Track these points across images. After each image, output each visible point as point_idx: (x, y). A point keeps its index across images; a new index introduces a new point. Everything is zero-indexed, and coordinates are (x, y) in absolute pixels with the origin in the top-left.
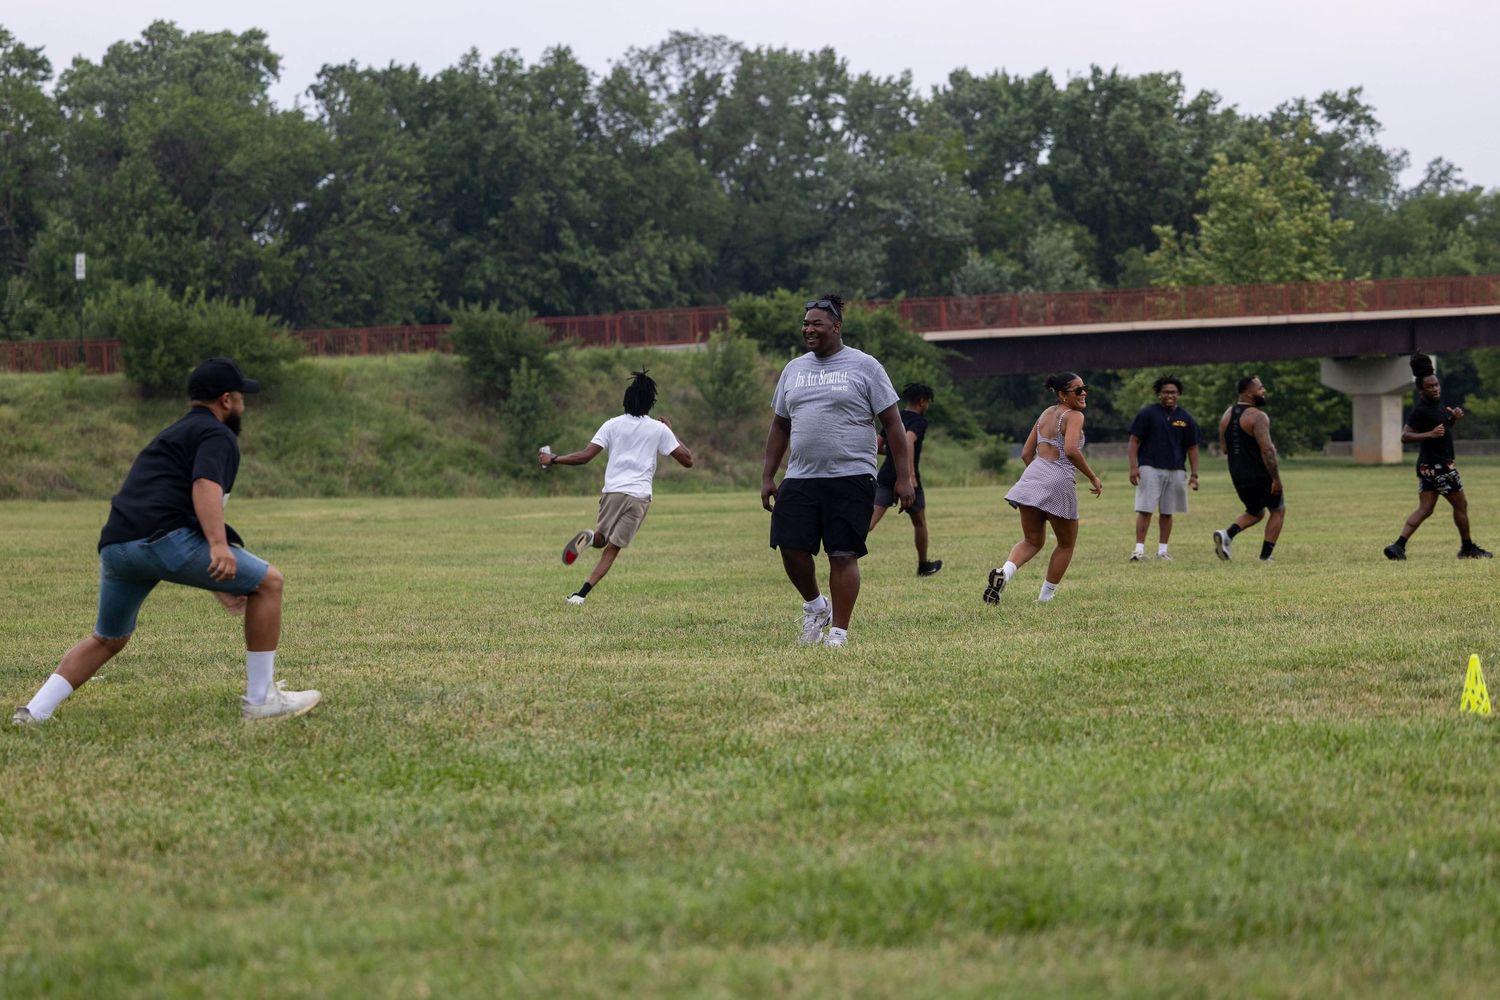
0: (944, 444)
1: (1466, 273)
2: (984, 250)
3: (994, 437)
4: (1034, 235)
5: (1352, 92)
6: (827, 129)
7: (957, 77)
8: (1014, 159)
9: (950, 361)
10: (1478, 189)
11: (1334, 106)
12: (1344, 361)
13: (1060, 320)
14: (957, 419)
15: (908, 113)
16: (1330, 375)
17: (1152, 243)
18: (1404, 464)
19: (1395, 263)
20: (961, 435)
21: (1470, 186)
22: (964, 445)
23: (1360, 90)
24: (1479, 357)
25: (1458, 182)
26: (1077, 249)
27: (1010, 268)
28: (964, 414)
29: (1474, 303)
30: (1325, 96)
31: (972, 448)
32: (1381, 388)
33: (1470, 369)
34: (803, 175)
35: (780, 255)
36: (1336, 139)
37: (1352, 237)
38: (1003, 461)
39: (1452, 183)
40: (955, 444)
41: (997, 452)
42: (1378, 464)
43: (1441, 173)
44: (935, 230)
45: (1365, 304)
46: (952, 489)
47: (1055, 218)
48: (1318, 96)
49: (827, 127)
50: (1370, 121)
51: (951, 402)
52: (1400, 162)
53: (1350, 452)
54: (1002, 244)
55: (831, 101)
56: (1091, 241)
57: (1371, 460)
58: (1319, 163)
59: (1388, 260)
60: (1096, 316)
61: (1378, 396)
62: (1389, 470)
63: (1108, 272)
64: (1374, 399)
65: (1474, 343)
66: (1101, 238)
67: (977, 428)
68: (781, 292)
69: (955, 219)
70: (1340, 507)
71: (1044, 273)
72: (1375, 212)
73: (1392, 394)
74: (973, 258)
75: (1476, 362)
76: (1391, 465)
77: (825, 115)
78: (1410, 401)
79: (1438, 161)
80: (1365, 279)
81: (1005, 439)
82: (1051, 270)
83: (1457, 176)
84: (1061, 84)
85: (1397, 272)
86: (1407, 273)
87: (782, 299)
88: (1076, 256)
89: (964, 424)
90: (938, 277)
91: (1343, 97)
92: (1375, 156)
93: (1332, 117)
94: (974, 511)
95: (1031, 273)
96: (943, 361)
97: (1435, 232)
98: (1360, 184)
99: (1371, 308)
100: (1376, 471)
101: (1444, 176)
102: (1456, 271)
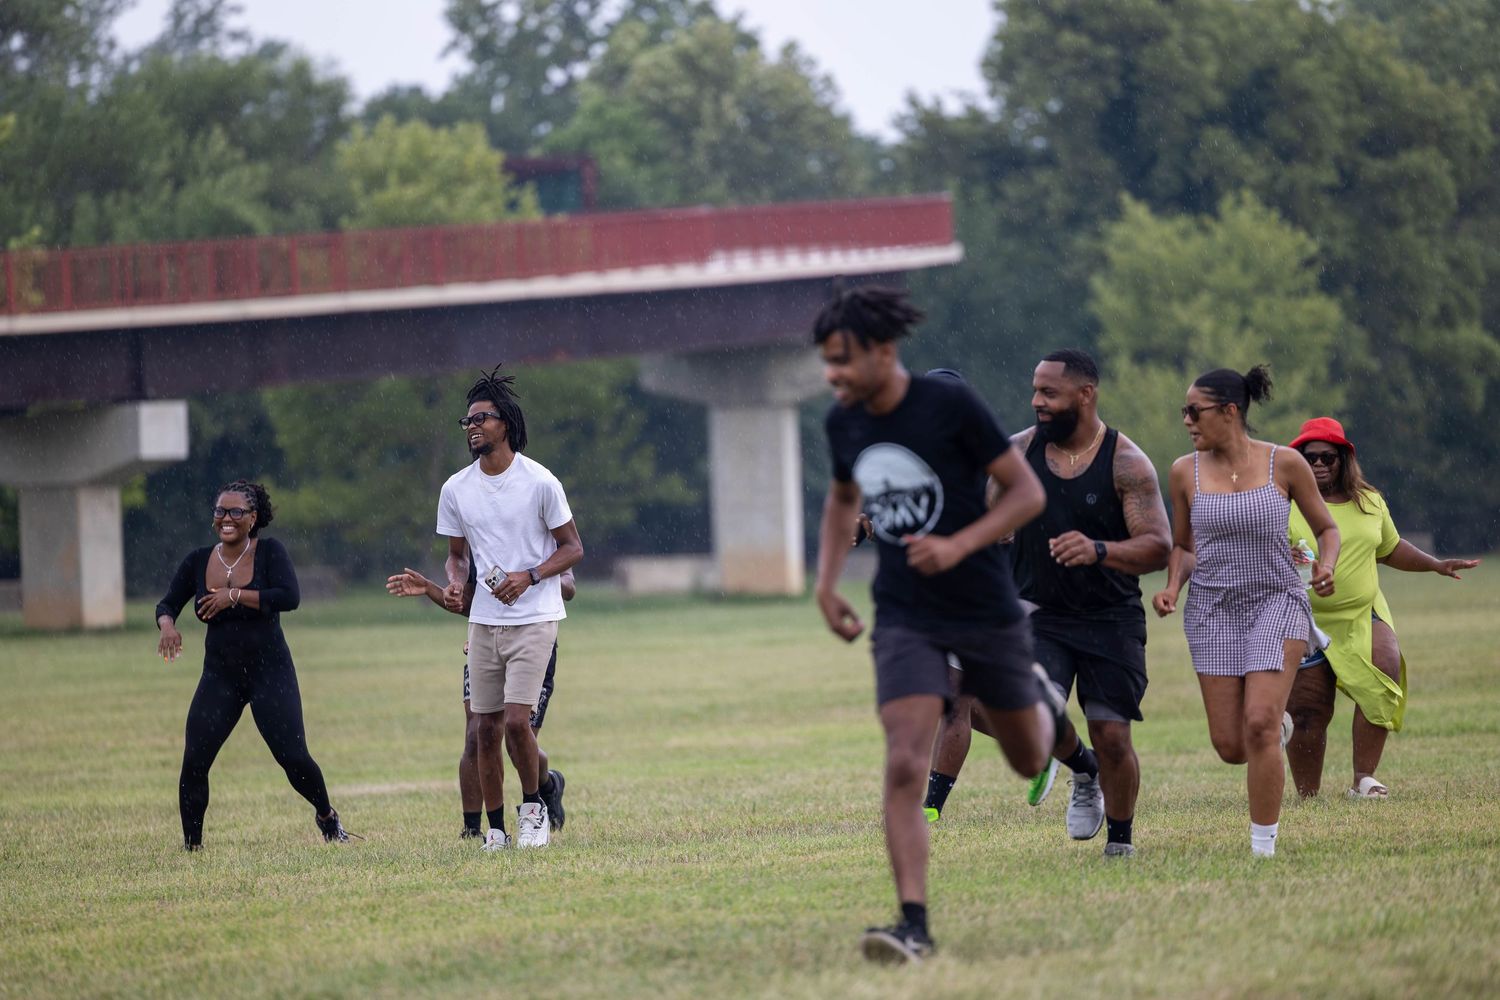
1: (247, 230)
10: (272, 50)
18: (129, 628)
19: (101, 211)
21: (257, 44)
24: (278, 401)
25: (236, 36)
29: (265, 290)
32: (81, 472)
33: (261, 426)
37: (8, 154)
39: (222, 37)
42: (75, 629)
43: (195, 18)
45: (36, 298)
53: (18, 602)
57: (59, 622)
59: (84, 202)
61: (72, 488)
62: (95, 642)
64: (62, 497)
65: (263, 375)
72: (51, 112)
73: (101, 482)
75: (273, 413)
76: (103, 632)
78: (138, 497)
83: (232, 22)
85: (104, 233)
86: (126, 229)
97: (180, 141)
98: (32, 43)
99: (50, 307)
100: (70, 643)
101: (207, 22)
102: (225, 225)
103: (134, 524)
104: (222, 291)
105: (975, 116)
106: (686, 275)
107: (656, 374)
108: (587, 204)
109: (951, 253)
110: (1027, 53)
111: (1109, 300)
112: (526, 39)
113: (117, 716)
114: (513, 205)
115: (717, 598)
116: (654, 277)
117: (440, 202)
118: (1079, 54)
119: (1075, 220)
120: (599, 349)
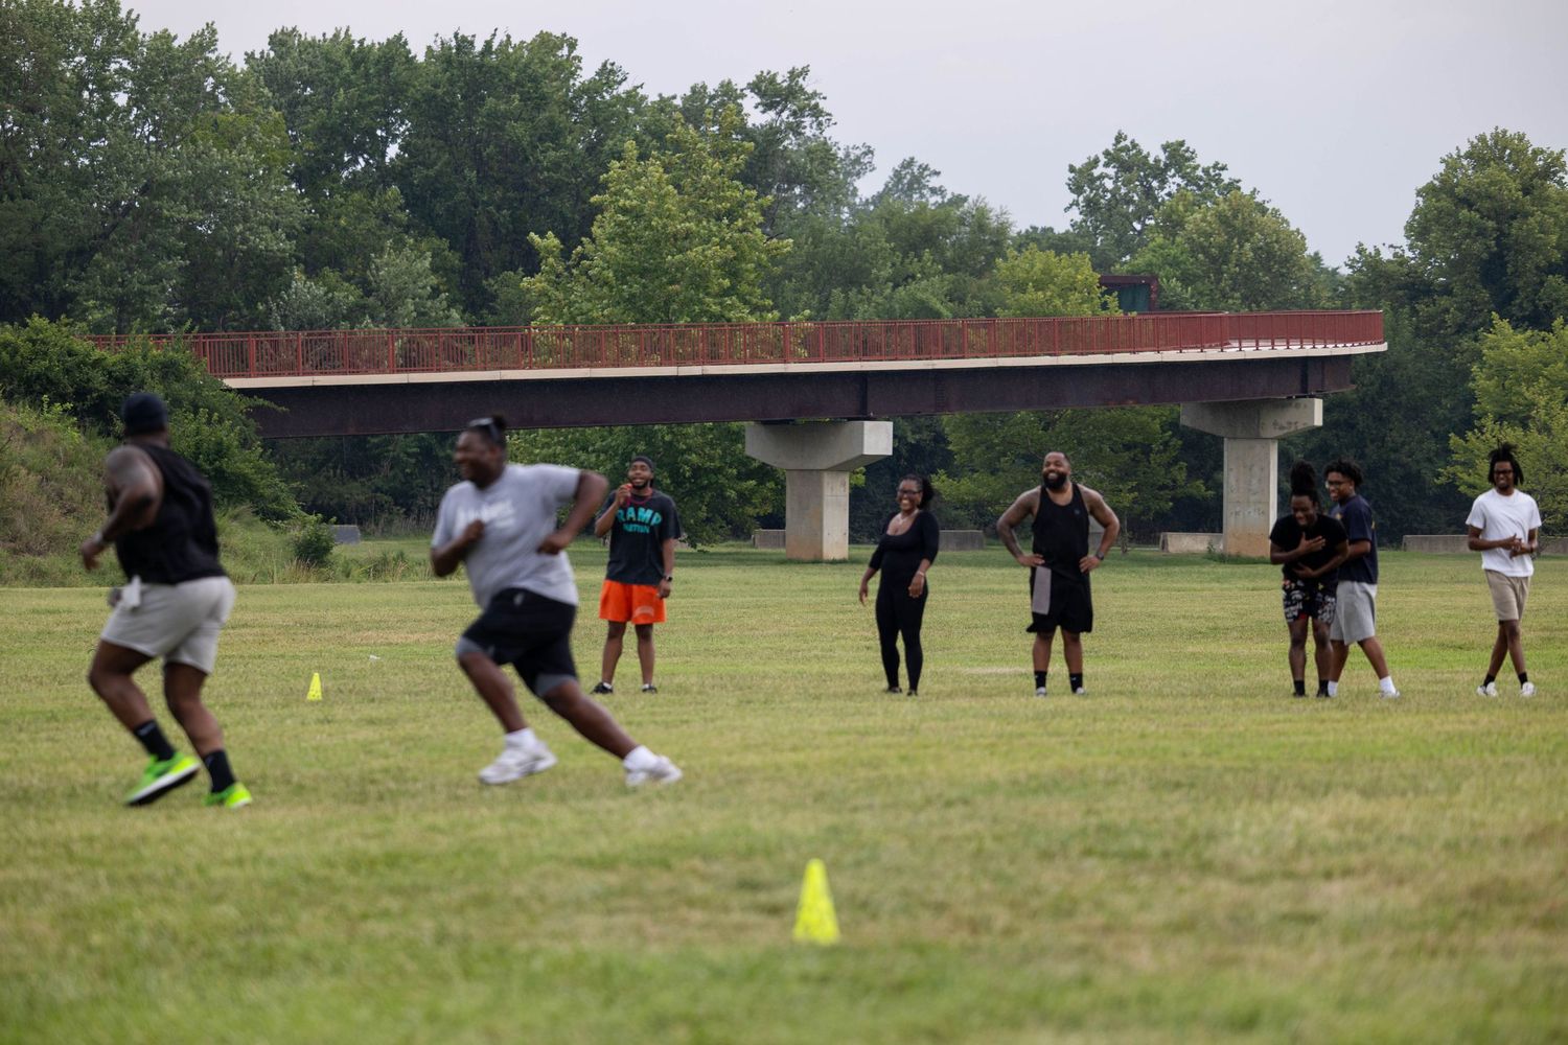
0: (249, 525)
1: (938, 315)
2: (312, 271)
3: (313, 518)
4: (380, 251)
5: (793, 75)
6: (108, 106)
7: (279, 41)
8: (357, 151)
9: (258, 413)
10: (959, 200)
11: (770, 92)
12: (778, 425)
13: (409, 365)
14: (268, 492)
15: (215, 87)
16: (757, 446)
17: (531, 262)
18: (851, 561)
19: (847, 298)
20: (272, 515)
21: (949, 196)
22: (276, 527)
23: (805, 72)
24: (950, 422)
25: (934, 191)
26: (435, 269)
27: (348, 295)
28: (273, 485)
29: (947, 353)
30: (760, 79)
31: (285, 531)
32: (823, 462)
33: (940, 438)
34: (74, 163)
35: (41, 269)
36: (771, 135)
37: (790, 262)
38: (327, 550)
39: (927, 192)
40: (264, 525)
41: (318, 538)
42: (818, 561)
43: (910, 177)
44: (245, 241)
45: (804, 352)
46: (254, 587)
47: (407, 229)
48: (752, 79)
49: (109, 101)
50: (817, 112)
51: (259, 470)
52: (859, 163)
53: (783, 542)
54: (335, 262)
55: (113, 66)
56: (454, 259)
57: (808, 555)
58: (749, 165)
60: (459, 361)
61: (819, 471)
62: (829, 568)
63: (475, 301)
64: (813, 476)
65: (942, 406)
66: (467, 256)
67: (292, 506)
68: (37, 321)
69: (274, 227)
70: (753, 622)
71: (390, 304)
72: (817, 236)
73: (838, 469)
74: (298, 278)
75: (948, 430)
76: (834, 562)
77: (105, 87)
78: (861, 479)
79: (910, 163)
80: (801, 319)
81: (326, 520)
82: (401, 296)
83: (934, 182)
84: (419, 53)
85: (848, 312)
87: (38, 331)
88: (433, 280)
89: (276, 499)
90: (251, 303)
91: (782, 79)
92: (823, 154)
93: (768, 107)
94: (278, 619)
95: (376, 300)
96: (249, 415)
97: (898, 258)
98: (808, 191)
99: (814, 357)
100: (815, 569)
101: (916, 183)
102: (925, 311)
103: (856, 495)
104: (920, 352)
105: (1401, 261)
106: (1212, 354)
107: (1189, 416)
108: (1151, 307)
109: (1383, 347)
110: (1438, 221)
111: (1481, 381)
112: (1118, 200)
113: (841, 616)
114: (1104, 306)
115: (1223, 559)
116: (1192, 355)
117: (1058, 302)
118: (1470, 225)
119: (1461, 329)
120: (1154, 399)
